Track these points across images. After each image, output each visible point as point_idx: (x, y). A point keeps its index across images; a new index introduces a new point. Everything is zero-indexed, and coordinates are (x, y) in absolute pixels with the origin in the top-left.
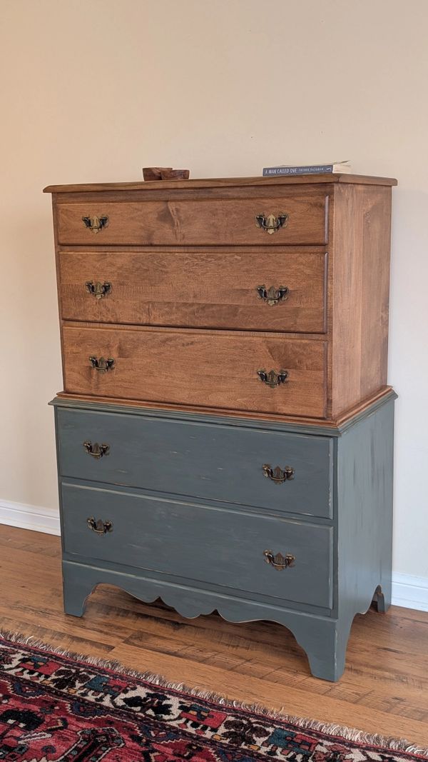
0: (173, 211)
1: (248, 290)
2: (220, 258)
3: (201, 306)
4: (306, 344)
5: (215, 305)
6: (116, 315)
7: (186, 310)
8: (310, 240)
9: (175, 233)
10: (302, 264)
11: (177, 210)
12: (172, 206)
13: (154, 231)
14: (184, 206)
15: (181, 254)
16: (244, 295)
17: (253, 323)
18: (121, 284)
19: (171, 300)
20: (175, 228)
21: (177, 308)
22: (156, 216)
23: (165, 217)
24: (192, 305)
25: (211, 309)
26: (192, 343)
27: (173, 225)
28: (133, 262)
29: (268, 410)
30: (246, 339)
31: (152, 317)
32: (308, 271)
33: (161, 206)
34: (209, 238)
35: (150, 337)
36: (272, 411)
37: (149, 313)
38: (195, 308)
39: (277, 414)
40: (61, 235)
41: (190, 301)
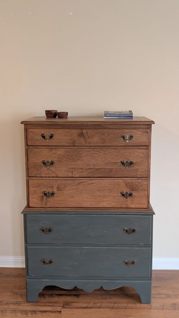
0: (85, 133)
1: (117, 163)
2: (105, 151)
3: (96, 169)
4: (141, 182)
5: (103, 168)
6: (56, 174)
7: (90, 171)
8: (143, 144)
10: (139, 153)
11: (87, 133)
12: (84, 131)
13: (76, 141)
14: (90, 131)
15: (88, 150)
16: (115, 164)
17: (119, 175)
18: (60, 161)
19: (83, 167)
20: (86, 139)
21: (85, 170)
22: (77, 135)
23: (81, 135)
24: (93, 169)
25: (101, 170)
26: (92, 184)
27: (85, 138)
28: (65, 153)
29: (125, 207)
30: (116, 181)
31: (74, 174)
32: (142, 155)
33: (79, 131)
34: (101, 143)
35: (73, 182)
36: (126, 207)
37: (72, 172)
38: (94, 170)
39: (128, 208)
40: (29, 142)
41: (92, 167)
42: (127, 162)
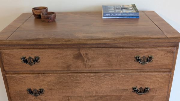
0: (83, 54)
1: (128, 89)
2: (112, 76)
3: (100, 97)
5: (108, 96)
7: (92, 99)
9: (85, 65)
10: (158, 77)
11: (86, 54)
12: (83, 52)
13: (71, 64)
14: (90, 52)
16: (125, 91)
18: (51, 89)
19: (82, 95)
20: (85, 62)
21: (85, 98)
22: (73, 57)
23: (79, 57)
25: (106, 98)
28: (58, 79)
32: (161, 80)
33: (75, 52)
34: (106, 67)
38: (96, 98)
40: (6, 66)
41: (94, 95)
42: (141, 88)
